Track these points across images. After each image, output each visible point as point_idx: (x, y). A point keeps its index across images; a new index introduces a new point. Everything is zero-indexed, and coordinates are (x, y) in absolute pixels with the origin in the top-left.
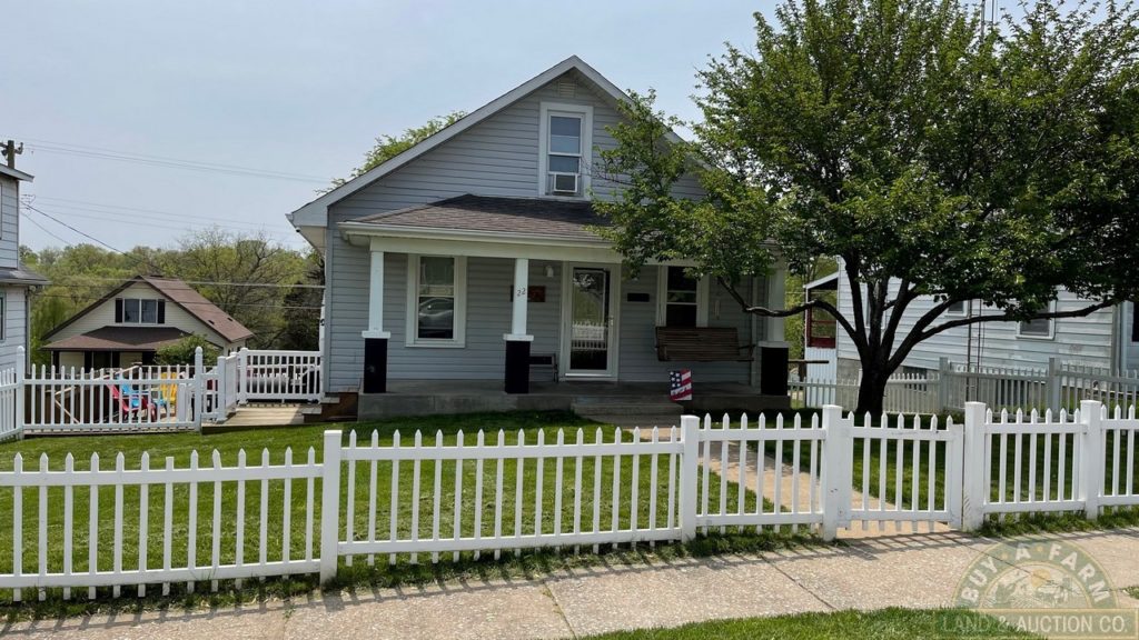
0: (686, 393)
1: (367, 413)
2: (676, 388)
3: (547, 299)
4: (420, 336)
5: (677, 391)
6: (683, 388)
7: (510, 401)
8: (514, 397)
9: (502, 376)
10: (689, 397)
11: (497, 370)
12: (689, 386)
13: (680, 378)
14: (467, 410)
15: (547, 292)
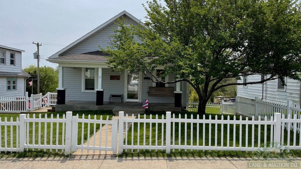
0: (147, 106)
1: (58, 110)
2: (144, 104)
3: (120, 79)
4: (86, 89)
5: (144, 106)
6: (146, 105)
7: (96, 108)
8: (97, 106)
9: (95, 100)
10: (147, 108)
11: (94, 99)
12: (147, 104)
13: (145, 102)
14: (84, 110)
15: (121, 77)
